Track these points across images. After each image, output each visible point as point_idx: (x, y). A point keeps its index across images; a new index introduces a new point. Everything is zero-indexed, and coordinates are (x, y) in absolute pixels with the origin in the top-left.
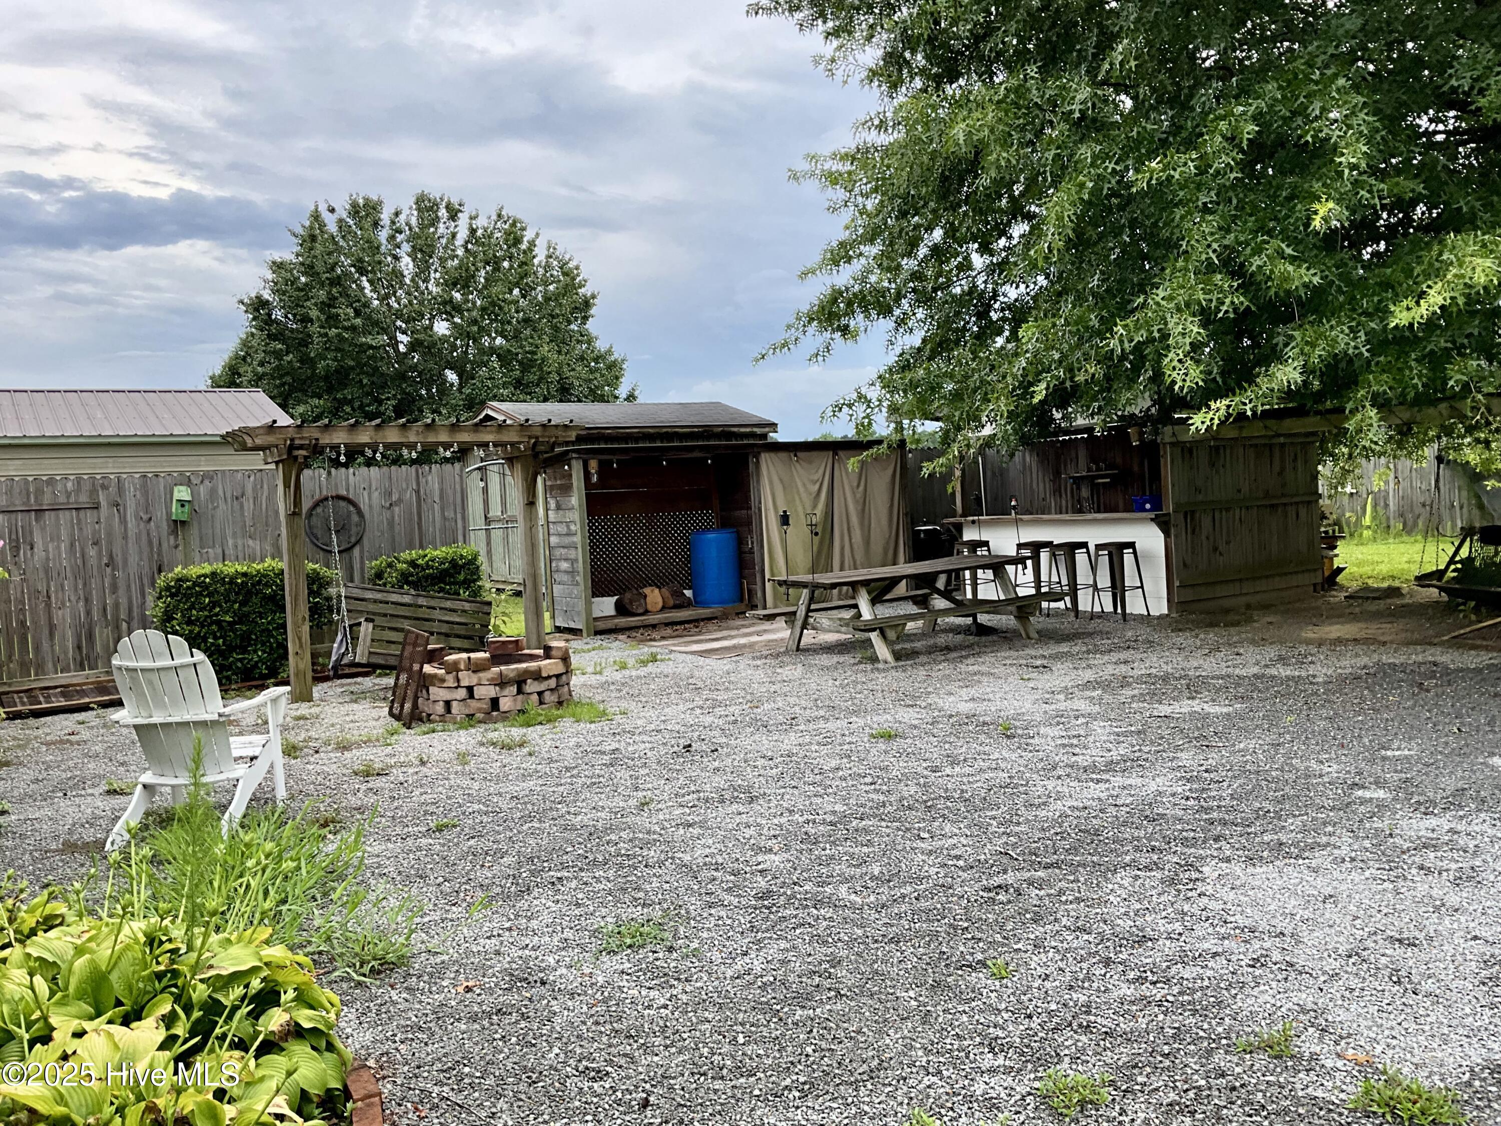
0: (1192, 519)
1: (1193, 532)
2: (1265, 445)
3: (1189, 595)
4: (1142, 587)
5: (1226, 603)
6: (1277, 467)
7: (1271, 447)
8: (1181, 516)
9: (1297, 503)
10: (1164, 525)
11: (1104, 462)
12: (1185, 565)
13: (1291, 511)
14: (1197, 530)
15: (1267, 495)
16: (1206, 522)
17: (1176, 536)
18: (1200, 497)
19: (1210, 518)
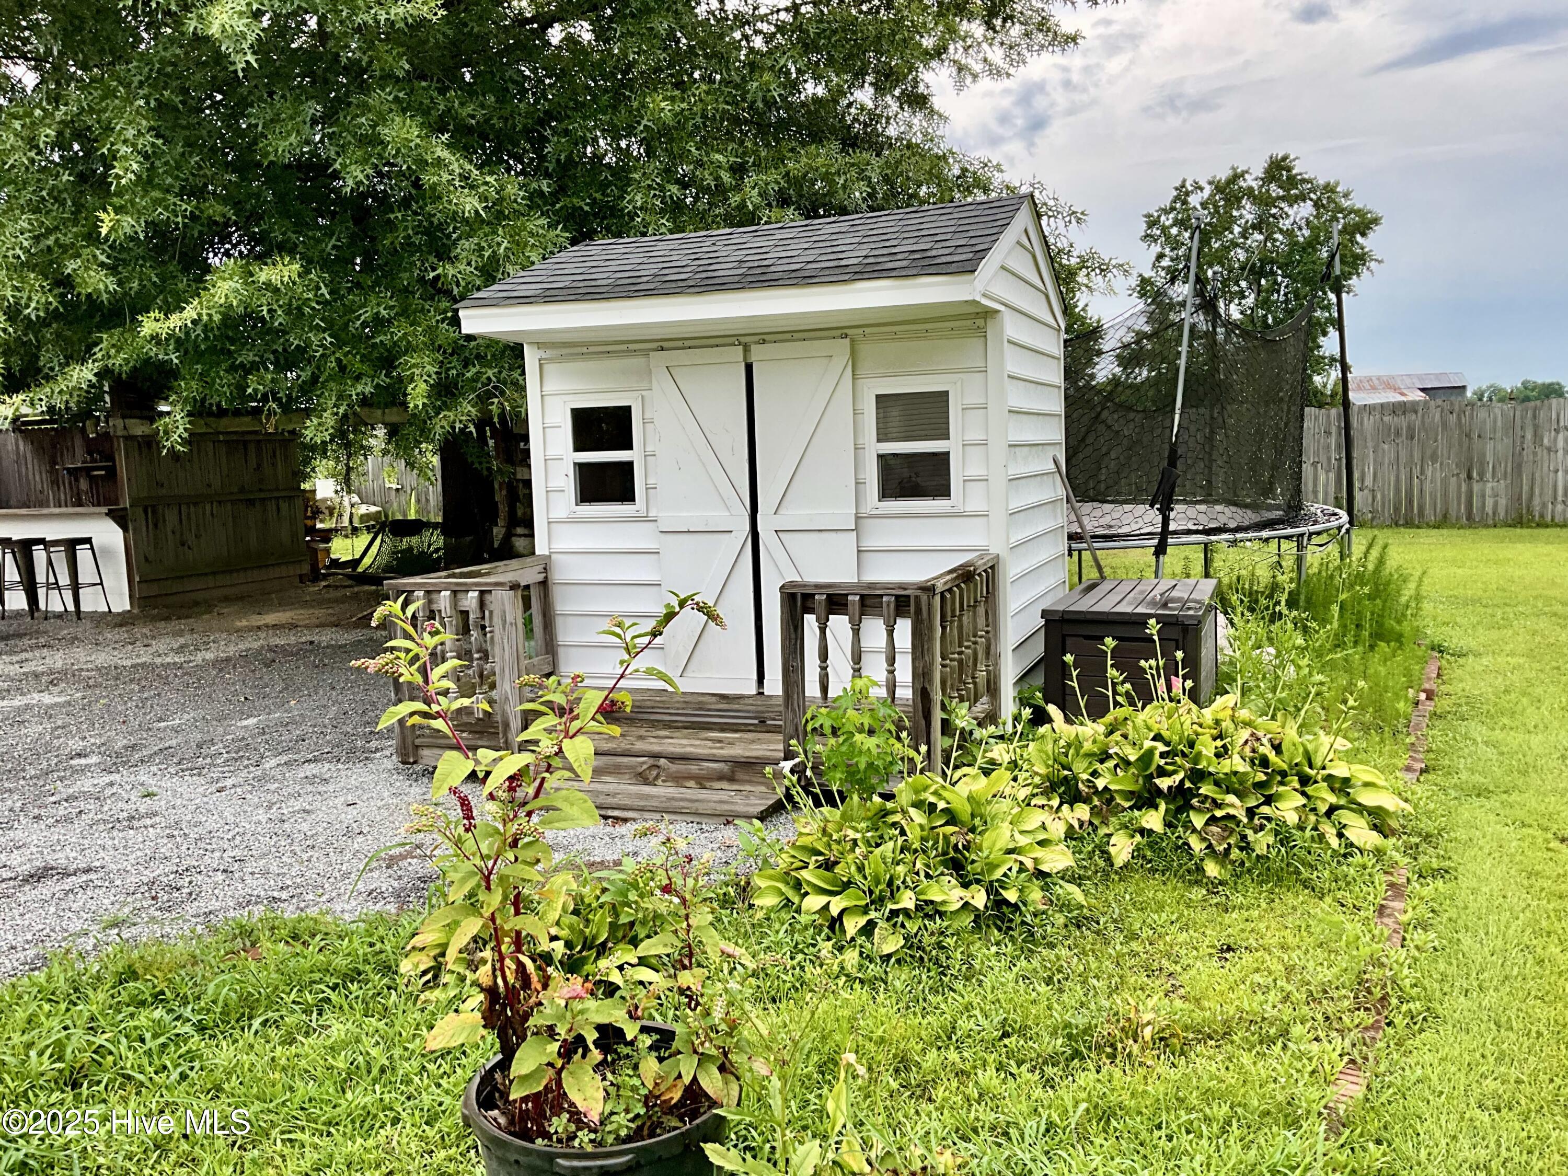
0: (154, 512)
1: (156, 526)
2: (237, 441)
3: (154, 590)
4: (101, 584)
5: (199, 596)
6: (253, 462)
7: (245, 443)
8: (140, 510)
9: (277, 498)
10: (121, 519)
11: (99, 453)
12: (146, 559)
13: (271, 506)
14: (160, 525)
15: (242, 490)
16: (171, 517)
17: (135, 530)
18: (164, 491)
19: (176, 512)
